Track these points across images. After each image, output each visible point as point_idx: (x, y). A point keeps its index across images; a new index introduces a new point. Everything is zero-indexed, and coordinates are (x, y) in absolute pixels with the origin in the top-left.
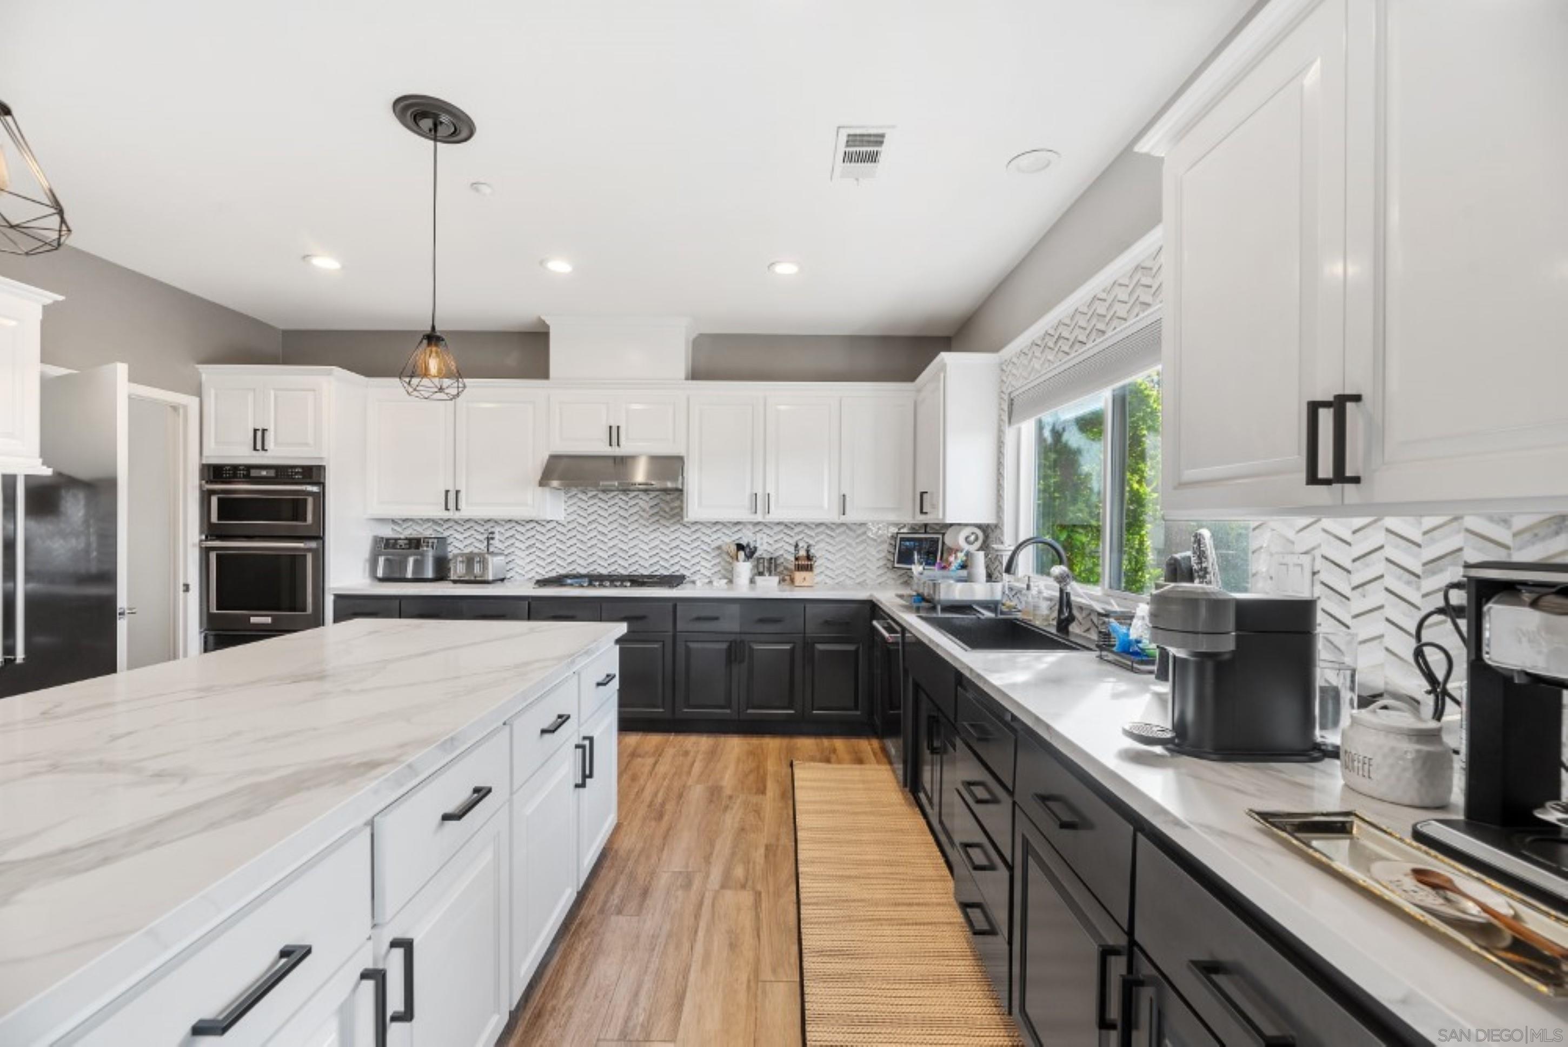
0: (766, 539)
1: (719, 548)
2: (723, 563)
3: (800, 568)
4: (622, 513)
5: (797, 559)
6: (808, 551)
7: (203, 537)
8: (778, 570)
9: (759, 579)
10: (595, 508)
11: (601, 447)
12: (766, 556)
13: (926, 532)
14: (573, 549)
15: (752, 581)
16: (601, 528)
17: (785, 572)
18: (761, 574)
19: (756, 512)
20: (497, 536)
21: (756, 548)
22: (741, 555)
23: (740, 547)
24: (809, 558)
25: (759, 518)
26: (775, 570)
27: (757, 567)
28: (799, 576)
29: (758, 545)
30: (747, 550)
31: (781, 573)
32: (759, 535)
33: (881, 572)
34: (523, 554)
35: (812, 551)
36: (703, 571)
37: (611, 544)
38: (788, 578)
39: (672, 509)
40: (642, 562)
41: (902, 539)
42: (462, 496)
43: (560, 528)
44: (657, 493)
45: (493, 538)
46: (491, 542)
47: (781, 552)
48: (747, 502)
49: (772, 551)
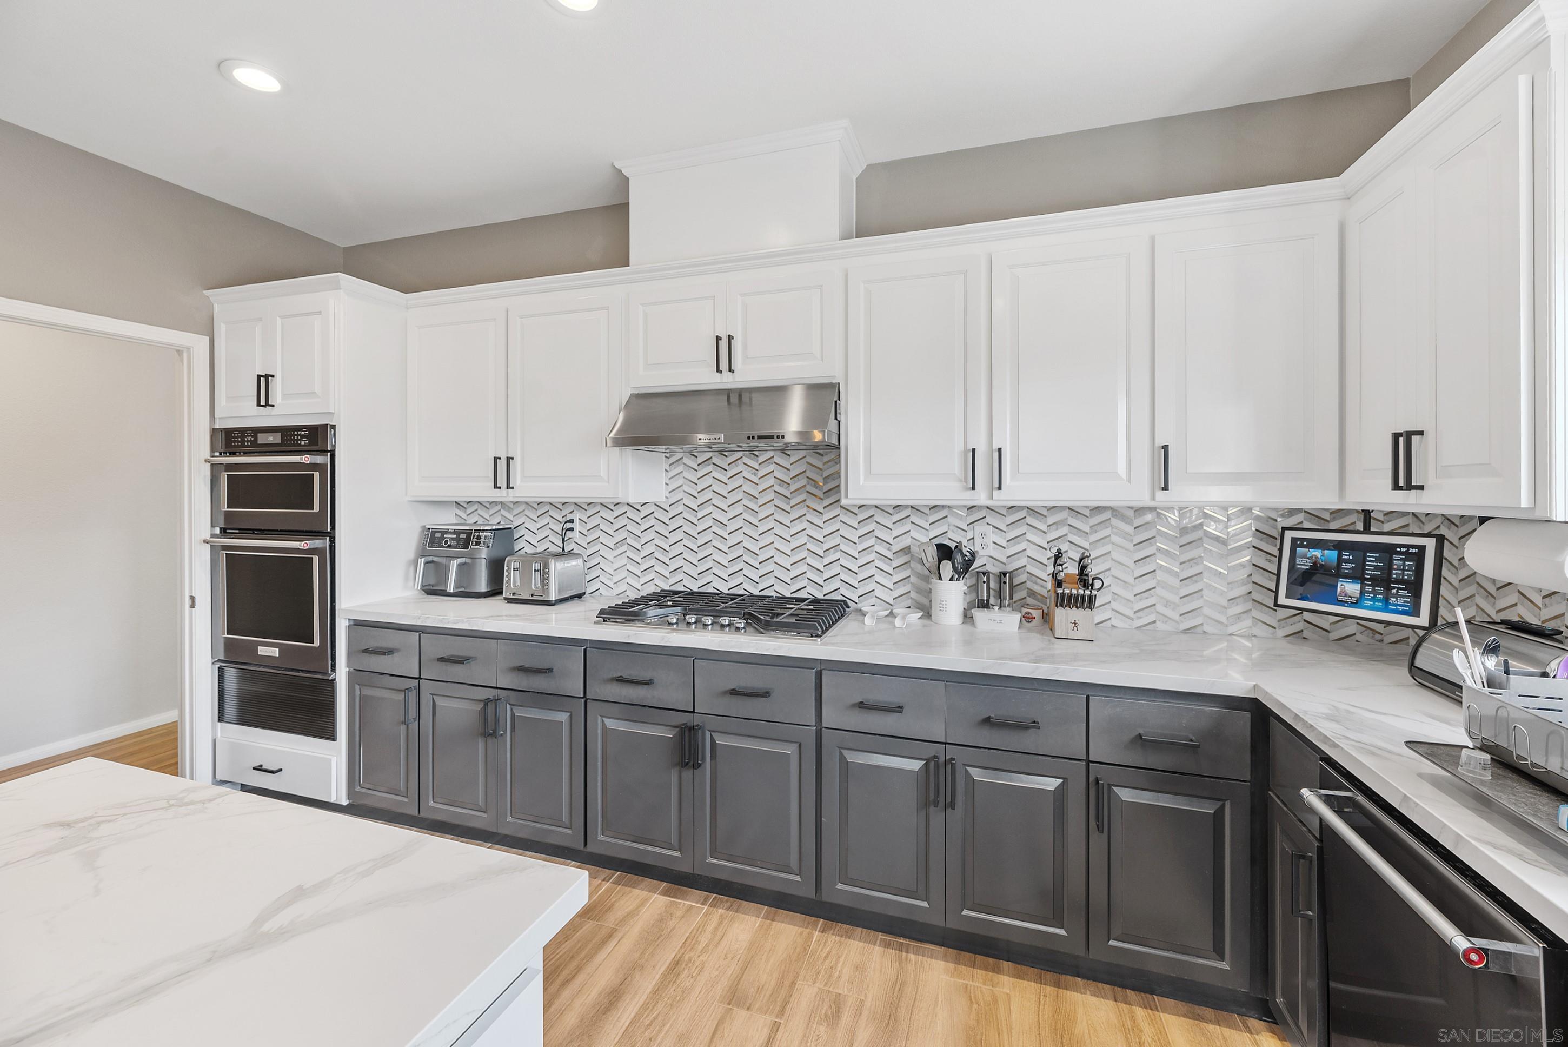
0: (993, 536)
1: (906, 550)
2: (913, 579)
3: (1065, 601)
4: (748, 487)
5: (1059, 584)
6: (1083, 569)
7: (217, 531)
8: (1016, 597)
9: (980, 615)
10: (708, 481)
11: (706, 378)
12: (994, 569)
13: (1367, 530)
14: (678, 549)
15: (967, 617)
16: (718, 515)
17: (1030, 600)
18: (984, 605)
19: (973, 488)
20: (577, 526)
21: (973, 554)
22: (947, 567)
23: (945, 552)
24: (1084, 579)
25: (981, 497)
26: (1011, 598)
27: (974, 588)
28: (1063, 616)
29: (977, 548)
30: (958, 559)
31: (1023, 604)
32: (980, 528)
33: (1238, 609)
34: (610, 555)
35: (1093, 570)
36: (879, 592)
37: (733, 540)
38: (1036, 613)
39: (826, 479)
40: (779, 573)
41: (1295, 543)
42: (516, 466)
43: (659, 514)
44: (802, 453)
45: (571, 529)
46: (569, 534)
47: (1023, 561)
48: (956, 466)
49: (1004, 559)
